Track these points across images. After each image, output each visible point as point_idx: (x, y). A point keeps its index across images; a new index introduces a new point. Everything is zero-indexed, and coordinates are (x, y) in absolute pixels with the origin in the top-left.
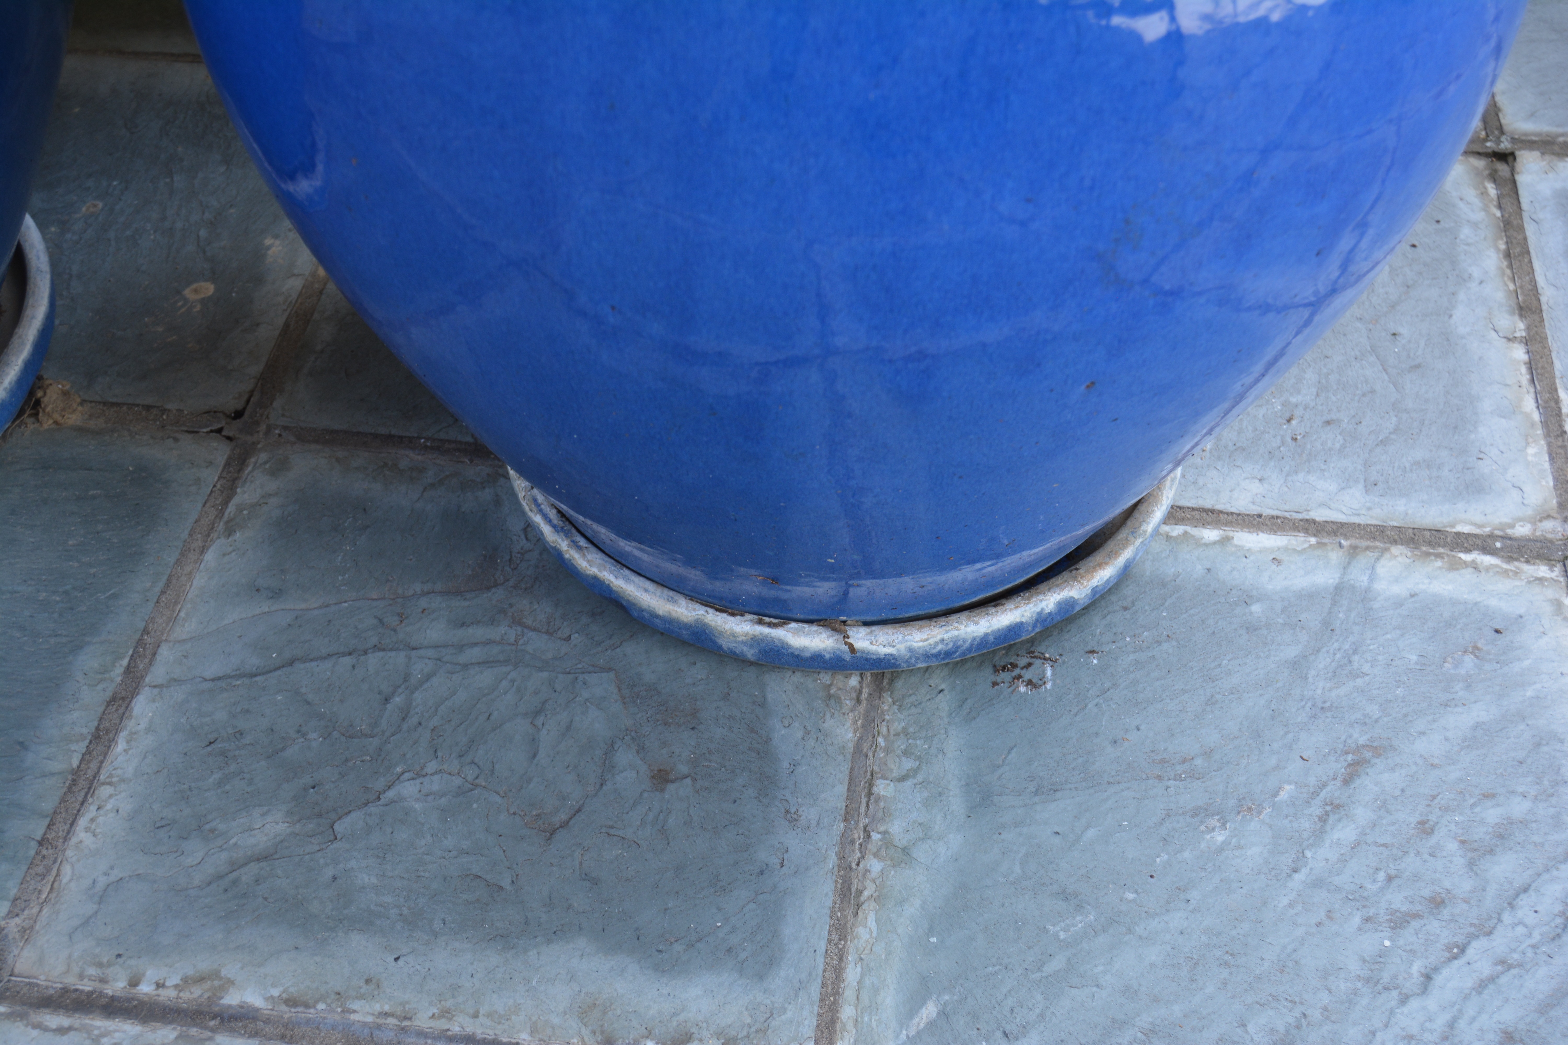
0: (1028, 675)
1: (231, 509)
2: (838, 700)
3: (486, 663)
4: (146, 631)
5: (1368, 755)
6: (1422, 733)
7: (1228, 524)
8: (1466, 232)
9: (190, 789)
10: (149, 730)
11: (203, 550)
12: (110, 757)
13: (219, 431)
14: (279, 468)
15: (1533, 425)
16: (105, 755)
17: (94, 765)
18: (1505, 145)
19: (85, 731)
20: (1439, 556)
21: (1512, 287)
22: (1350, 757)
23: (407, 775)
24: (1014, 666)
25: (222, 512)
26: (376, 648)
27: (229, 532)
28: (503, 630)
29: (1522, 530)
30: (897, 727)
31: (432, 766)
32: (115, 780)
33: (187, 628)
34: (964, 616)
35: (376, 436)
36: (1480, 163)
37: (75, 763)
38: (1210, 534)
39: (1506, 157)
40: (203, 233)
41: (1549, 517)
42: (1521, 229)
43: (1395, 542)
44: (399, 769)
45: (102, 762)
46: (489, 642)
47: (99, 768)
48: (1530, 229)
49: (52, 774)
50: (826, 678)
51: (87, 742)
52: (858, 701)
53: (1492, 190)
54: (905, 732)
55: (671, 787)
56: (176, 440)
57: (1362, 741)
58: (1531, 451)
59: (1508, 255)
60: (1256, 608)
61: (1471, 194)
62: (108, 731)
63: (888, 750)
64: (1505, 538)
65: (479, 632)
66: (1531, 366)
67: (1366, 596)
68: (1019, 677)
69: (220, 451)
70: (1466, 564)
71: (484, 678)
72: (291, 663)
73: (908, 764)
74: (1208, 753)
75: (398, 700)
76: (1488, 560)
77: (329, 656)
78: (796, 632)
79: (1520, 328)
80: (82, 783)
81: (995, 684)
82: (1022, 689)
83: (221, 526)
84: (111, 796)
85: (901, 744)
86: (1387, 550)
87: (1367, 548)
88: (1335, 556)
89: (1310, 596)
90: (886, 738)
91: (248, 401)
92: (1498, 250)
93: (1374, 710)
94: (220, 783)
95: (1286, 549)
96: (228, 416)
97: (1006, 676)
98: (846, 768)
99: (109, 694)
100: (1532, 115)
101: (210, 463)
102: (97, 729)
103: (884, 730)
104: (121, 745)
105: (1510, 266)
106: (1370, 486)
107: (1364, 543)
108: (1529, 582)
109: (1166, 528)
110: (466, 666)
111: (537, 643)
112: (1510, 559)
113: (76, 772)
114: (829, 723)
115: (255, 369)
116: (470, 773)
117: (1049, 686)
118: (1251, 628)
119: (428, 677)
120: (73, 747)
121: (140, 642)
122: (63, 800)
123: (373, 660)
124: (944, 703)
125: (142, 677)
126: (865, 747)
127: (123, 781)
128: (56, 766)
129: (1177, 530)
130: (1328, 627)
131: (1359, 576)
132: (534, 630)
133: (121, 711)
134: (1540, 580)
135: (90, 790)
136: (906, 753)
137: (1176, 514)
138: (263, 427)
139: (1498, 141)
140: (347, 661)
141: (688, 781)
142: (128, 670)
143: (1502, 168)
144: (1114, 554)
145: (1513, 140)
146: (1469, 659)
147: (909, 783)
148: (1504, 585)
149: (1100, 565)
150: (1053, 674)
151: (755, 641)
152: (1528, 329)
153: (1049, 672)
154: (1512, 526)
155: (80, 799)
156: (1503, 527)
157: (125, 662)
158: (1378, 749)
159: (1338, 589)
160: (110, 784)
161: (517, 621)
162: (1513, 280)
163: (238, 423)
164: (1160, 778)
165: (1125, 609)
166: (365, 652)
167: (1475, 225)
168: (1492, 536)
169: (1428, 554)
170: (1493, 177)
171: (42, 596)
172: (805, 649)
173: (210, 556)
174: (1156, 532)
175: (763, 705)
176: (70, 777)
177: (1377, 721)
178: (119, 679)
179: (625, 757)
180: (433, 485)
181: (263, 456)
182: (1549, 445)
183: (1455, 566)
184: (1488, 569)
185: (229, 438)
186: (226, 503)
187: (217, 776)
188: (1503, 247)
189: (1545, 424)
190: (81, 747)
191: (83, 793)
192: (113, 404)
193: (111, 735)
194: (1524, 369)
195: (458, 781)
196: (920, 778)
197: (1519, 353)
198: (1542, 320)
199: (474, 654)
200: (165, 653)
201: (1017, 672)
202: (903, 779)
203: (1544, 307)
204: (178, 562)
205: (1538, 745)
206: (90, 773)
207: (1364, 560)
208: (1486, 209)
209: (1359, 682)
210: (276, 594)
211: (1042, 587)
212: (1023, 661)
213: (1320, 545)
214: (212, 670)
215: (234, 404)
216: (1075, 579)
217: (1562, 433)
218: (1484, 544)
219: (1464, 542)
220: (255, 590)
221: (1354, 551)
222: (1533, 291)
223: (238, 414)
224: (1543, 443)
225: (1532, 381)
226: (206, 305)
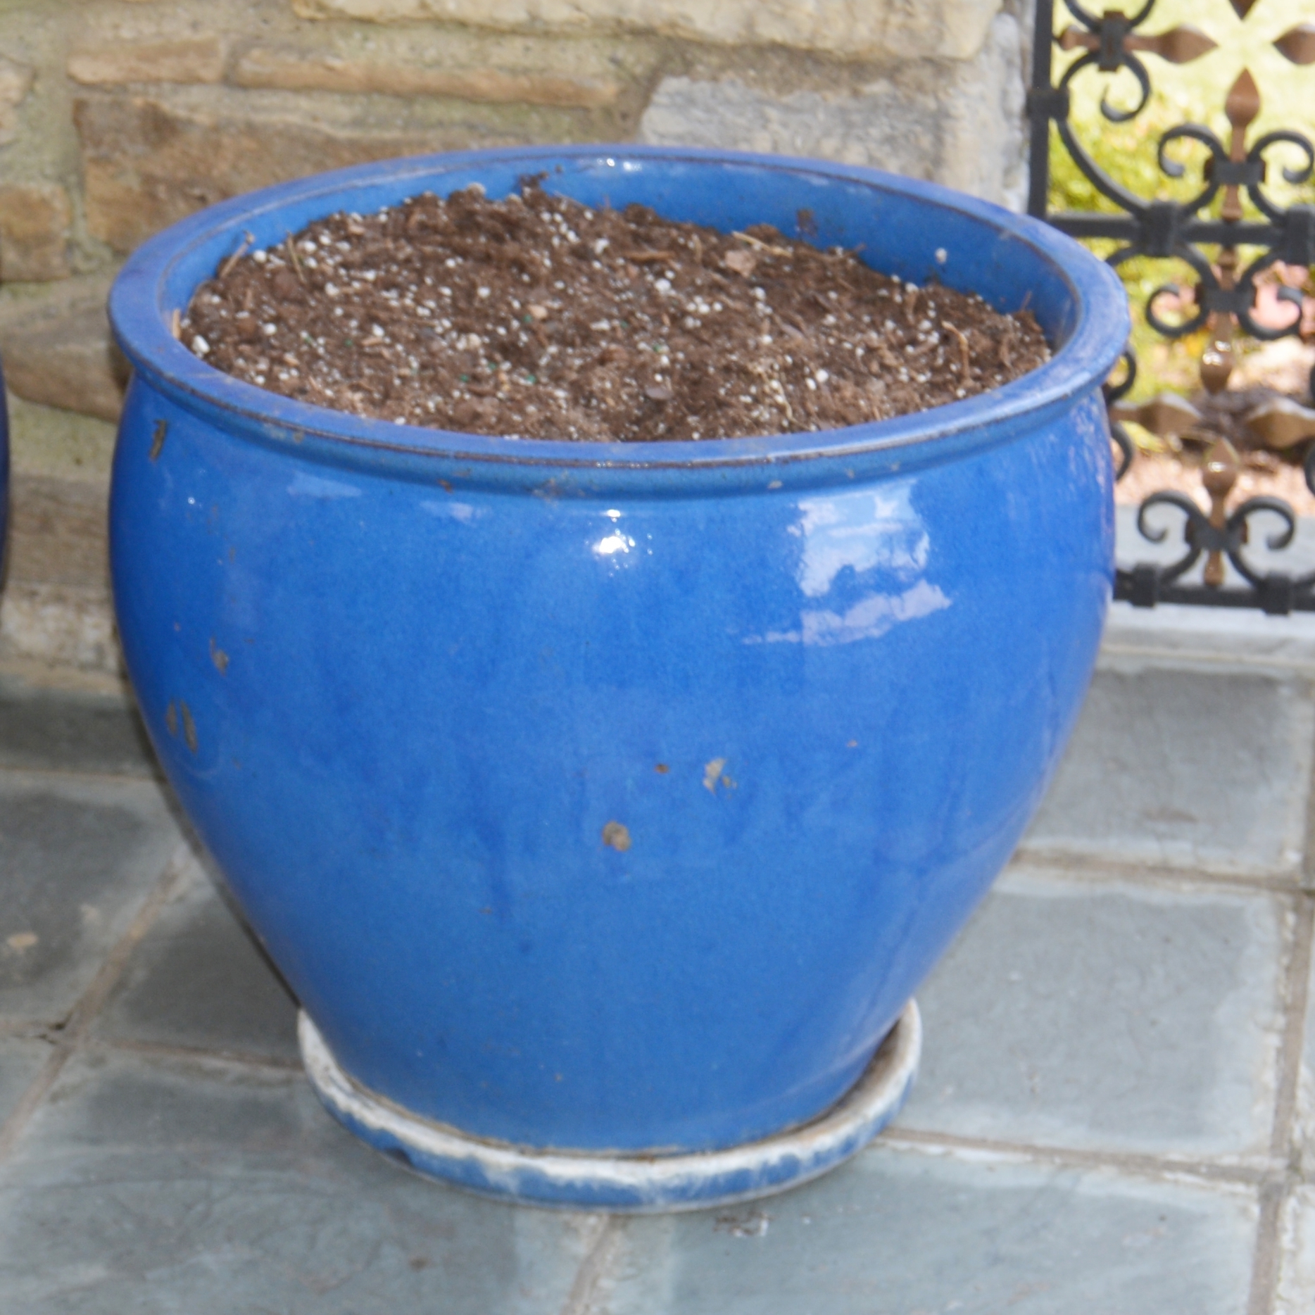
0: (746, 1226)
1: (56, 1085)
2: (576, 1230)
5: (1036, 1289)
7: (952, 1143)
8: (1252, 950)
11: (31, 1110)
13: (43, 1037)
14: (97, 1061)
15: (1267, 1092)
20: (1145, 1174)
21: (1283, 992)
22: (1017, 1289)
23: (206, 1251)
24: (735, 1219)
25: (47, 1088)
26: (182, 1177)
27: (54, 1098)
29: (1229, 1161)
30: (625, 1250)
31: (226, 1246)
36: (1287, 899)
38: (935, 1149)
41: (1258, 1152)
42: (1307, 949)
43: (1105, 1162)
44: (199, 1247)
46: (279, 1180)
52: (594, 1232)
53: (1291, 918)
55: (426, 1270)
56: (7, 1041)
57: (1032, 1281)
58: (1260, 1110)
59: (1288, 968)
60: (962, 1197)
61: (1268, 920)
63: (614, 1263)
64: (1212, 1165)
65: (269, 1174)
66: (1281, 1051)
67: (1066, 1194)
68: (738, 1226)
69: (45, 1050)
72: (108, 1181)
75: (200, 1208)
77: (141, 1181)
78: (553, 1162)
79: (1280, 1021)
81: (715, 1230)
82: (740, 1235)
83: (46, 1097)
85: (626, 1260)
87: (1078, 1165)
88: (1046, 1168)
89: (1014, 1193)
91: (68, 1018)
93: (1049, 1263)
95: (1003, 1162)
96: (50, 1027)
97: (726, 1228)
98: (576, 1269)
101: (37, 1057)
105: (1288, 977)
106: (1095, 1124)
107: (1075, 1162)
108: (1223, 1195)
109: (892, 1144)
110: (257, 1193)
112: (1211, 1179)
116: (258, 1252)
117: (763, 1233)
118: (954, 1208)
119: (226, 1195)
123: (179, 1184)
124: (667, 1238)
126: (595, 1258)
130: (1025, 1211)
131: (1064, 1182)
134: (1234, 1194)
138: (81, 1036)
140: (157, 1183)
141: (441, 1267)
146: (1147, 1239)
147: (629, 1282)
148: (1198, 1195)
150: (770, 1228)
151: (519, 1172)
152: (1288, 1023)
153: (764, 1226)
154: (1221, 1158)
156: (1211, 1157)
159: (1043, 1189)
162: (1287, 987)
163: (60, 1032)
166: (172, 1178)
167: (1264, 946)
168: (1199, 1164)
170: (1296, 908)
172: (559, 1177)
173: (36, 1115)
177: (1049, 1270)
179: (389, 1250)
181: (80, 1055)
182: (1278, 1106)
184: (1187, 1185)
185: (53, 1042)
186: (51, 1082)
188: (1286, 961)
189: (1279, 1092)
195: (246, 1256)
197: (1274, 1040)
198: (1302, 1017)
201: (736, 1223)
205: (1189, 1291)
207: (1072, 1172)
208: (1280, 933)
209: (1042, 1246)
210: (95, 1141)
212: (743, 1218)
213: (1035, 1161)
215: (56, 1020)
217: (1293, 1097)
218: (1191, 1169)
219: (1171, 1166)
220: (77, 1138)
221: (1065, 1166)
222: (1302, 997)
223: (59, 1027)
224: (1272, 1104)
225: (1277, 1061)
226: (29, 950)
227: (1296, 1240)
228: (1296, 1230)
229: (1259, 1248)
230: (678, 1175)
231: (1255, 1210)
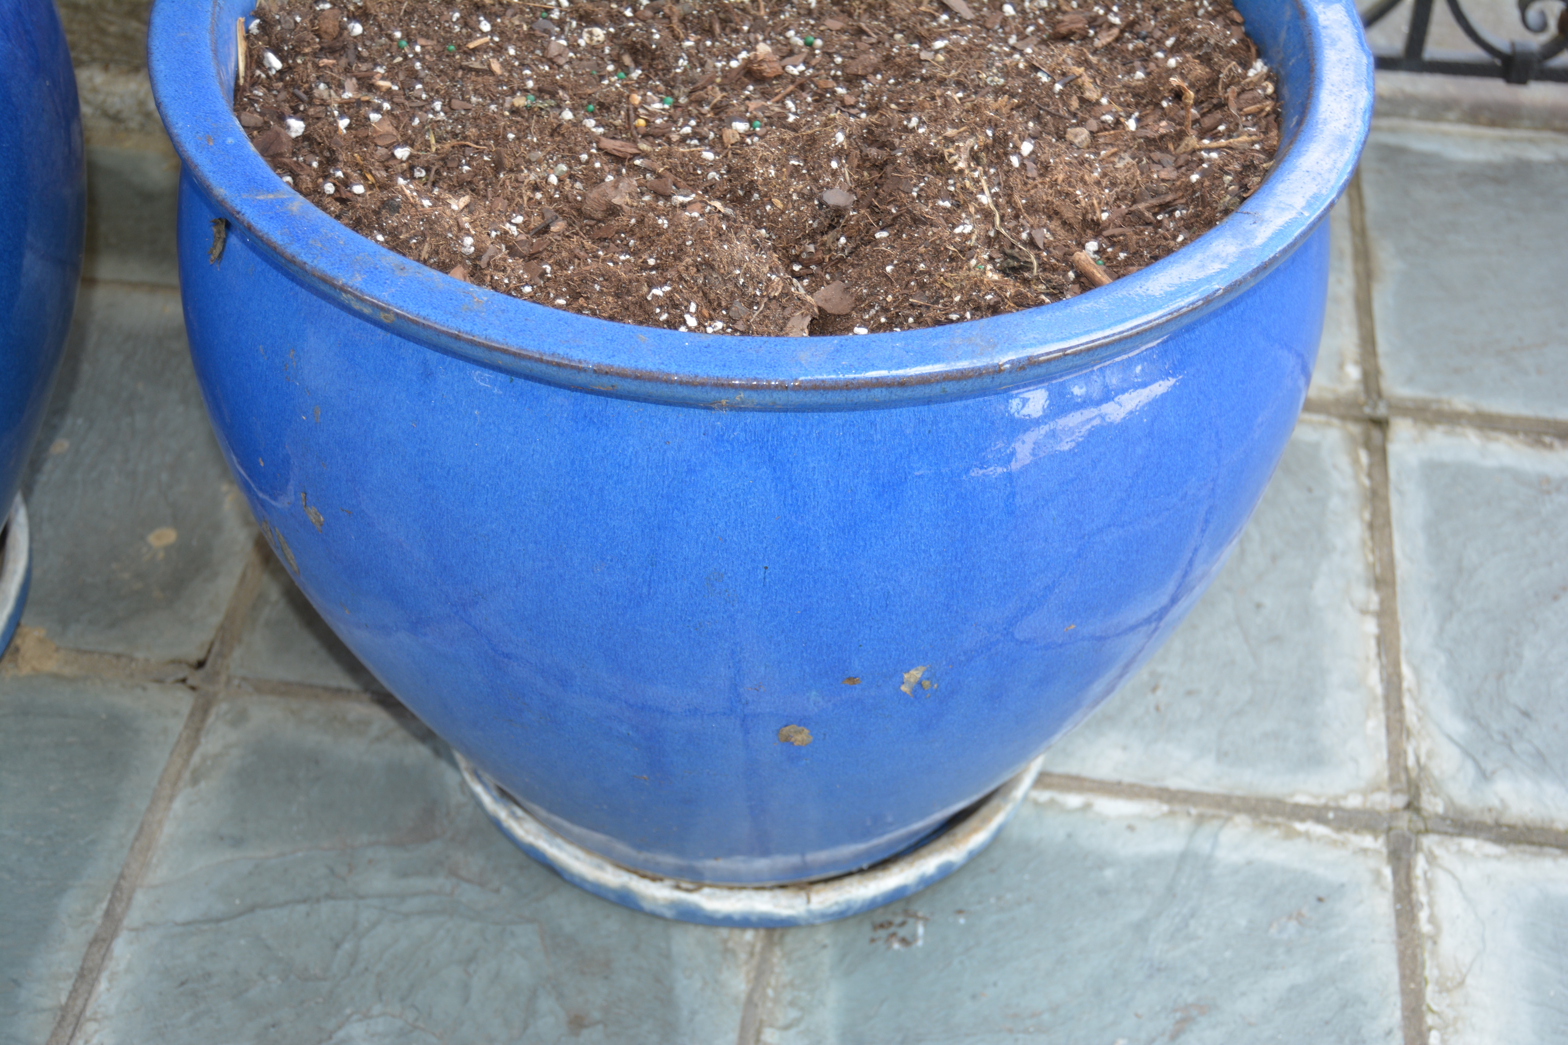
0: (902, 932)
1: (196, 759)
2: (733, 953)
3: (425, 913)
4: (122, 876)
5: (1194, 1012)
6: (1243, 994)
7: (1091, 790)
8: (1335, 502)
9: (166, 1026)
10: (128, 970)
11: (171, 798)
12: (94, 996)
13: (184, 681)
14: (239, 718)
15: (1375, 699)
16: (90, 993)
17: (80, 1002)
18: (1382, 411)
19: (71, 970)
20: (1276, 825)
21: (1371, 558)
22: (1178, 1015)
23: (355, 1017)
24: (890, 924)
25: (186, 762)
26: (329, 896)
27: (195, 780)
28: (441, 882)
29: (1354, 802)
30: (785, 979)
31: (377, 1009)
32: (99, 1016)
33: (159, 873)
34: (855, 880)
35: (326, 689)
36: (1355, 429)
37: (63, 999)
38: (1074, 800)
39: (1381, 424)
40: (164, 477)
41: (1378, 789)
42: (1386, 500)
43: (1238, 810)
44: (348, 1011)
45: (87, 1000)
46: (428, 893)
47: (85, 1006)
48: (1394, 501)
49: (43, 1010)
50: (724, 932)
51: (72, 981)
52: (752, 954)
53: (1364, 457)
54: (791, 984)
55: (585, 1032)
56: (144, 689)
57: (1191, 999)
58: (1371, 724)
59: (1371, 526)
60: (1109, 873)
61: (1344, 461)
62: (91, 971)
63: (776, 1000)
64: (1338, 809)
65: (419, 883)
66: (1380, 640)
67: (1207, 863)
68: (894, 935)
69: (184, 701)
70: (1299, 834)
71: (422, 927)
72: (252, 909)
73: (793, 1014)
74: (1054, 1009)
75: (347, 946)
76: (1320, 830)
77: (286, 903)
78: (710, 897)
79: (1374, 600)
80: (70, 1019)
81: (873, 940)
82: (896, 946)
83: (187, 775)
84: (96, 1032)
85: (787, 996)
86: (1228, 819)
87: (1214, 817)
88: (1184, 824)
89: (1157, 862)
90: (775, 989)
91: (209, 651)
92: (1362, 519)
93: (1203, 971)
94: (191, 1021)
95: (1141, 817)
96: (190, 665)
97: (882, 933)
98: (737, 1016)
99: (91, 935)
100: (1410, 380)
101: (176, 713)
102: (82, 968)
103: (773, 982)
104: (103, 985)
105: (1372, 538)
106: (1222, 756)
107: (1210, 811)
108: (1355, 853)
109: (1035, 794)
110: (407, 916)
111: (469, 894)
112: (1339, 829)
113: (64, 1009)
114: (725, 975)
115: (215, 620)
116: (411, 1015)
117: (920, 943)
118: (1103, 892)
119: (374, 925)
120: (61, 985)
121: (117, 887)
122: (54, 1034)
123: (325, 908)
124: (827, 957)
125: (120, 920)
126: (756, 997)
127: (106, 1017)
128: (46, 1002)
129: (1044, 796)
130: (1170, 891)
131: (1203, 844)
132: (468, 881)
133: (102, 952)
134: (1365, 851)
135: (77, 1025)
136: (792, 1004)
137: (1043, 780)
138: (223, 678)
139: (1375, 406)
140: (302, 908)
141: (600, 1027)
142: (108, 914)
143: (1376, 434)
144: (987, 820)
145: (1390, 406)
146: (1293, 926)
147: (792, 1032)
148: (1331, 854)
149: (975, 830)
150: (926, 933)
151: (674, 905)
152: (1382, 602)
153: (921, 930)
154: (1345, 797)
155: (69, 1033)
156: (1336, 798)
157: (104, 905)
158: (1205, 1008)
159: (1184, 857)
160: (95, 1020)
161: (453, 873)
162: (1373, 551)
163: (201, 673)
164: (1011, 1031)
165: (992, 871)
166: (318, 900)
167: (1344, 495)
168: (1326, 808)
169: (1266, 824)
170: (1367, 444)
171: (28, 840)
172: (717, 912)
173: (178, 805)
174: (1026, 798)
175: (668, 956)
176: (59, 1013)
177: (1205, 981)
178: (99, 922)
179: (546, 1003)
180: (378, 739)
181: (224, 707)
182: (1388, 719)
183: (1290, 834)
184: (1319, 839)
185: (193, 688)
186: (191, 752)
187: (188, 1014)
188: (1367, 516)
189: (1387, 698)
190: (67, 985)
191: (71, 1029)
192: (85, 652)
193: (94, 975)
194: (1373, 643)
195: (399, 1023)
196: (802, 1027)
197: (1371, 626)
198: (1394, 593)
199: (414, 904)
200: (140, 898)
201: (892, 929)
202: (787, 1027)
203: (1399, 581)
204: (149, 810)
205: (1344, 1007)
206: (77, 1010)
207: (1209, 828)
208: (1356, 477)
209: (1193, 945)
210: (238, 842)
211: (924, 851)
212: (898, 920)
213: (1172, 813)
214: (183, 914)
215: (196, 655)
216: (953, 843)
217: (1401, 708)
218: (1318, 814)
219: (1300, 812)
220: (219, 838)
221: (1201, 819)
222: (1390, 564)
223: (201, 664)
224: (1382, 716)
225: (1379, 655)
226: (168, 549)
227: (1432, 919)
228: (1431, 904)
229: (1400, 935)
230: (837, 903)
231: (1387, 872)
